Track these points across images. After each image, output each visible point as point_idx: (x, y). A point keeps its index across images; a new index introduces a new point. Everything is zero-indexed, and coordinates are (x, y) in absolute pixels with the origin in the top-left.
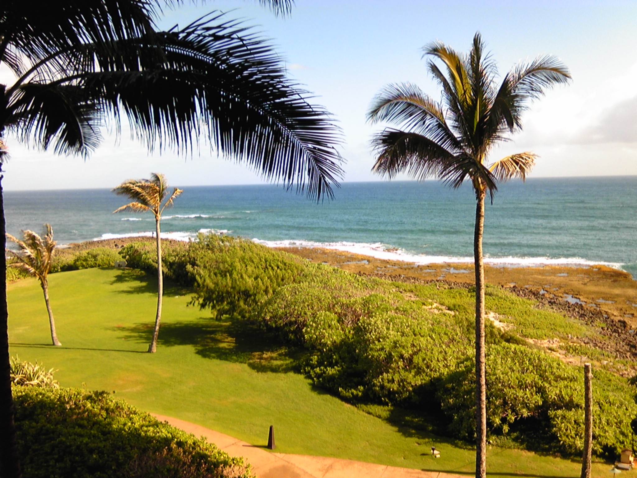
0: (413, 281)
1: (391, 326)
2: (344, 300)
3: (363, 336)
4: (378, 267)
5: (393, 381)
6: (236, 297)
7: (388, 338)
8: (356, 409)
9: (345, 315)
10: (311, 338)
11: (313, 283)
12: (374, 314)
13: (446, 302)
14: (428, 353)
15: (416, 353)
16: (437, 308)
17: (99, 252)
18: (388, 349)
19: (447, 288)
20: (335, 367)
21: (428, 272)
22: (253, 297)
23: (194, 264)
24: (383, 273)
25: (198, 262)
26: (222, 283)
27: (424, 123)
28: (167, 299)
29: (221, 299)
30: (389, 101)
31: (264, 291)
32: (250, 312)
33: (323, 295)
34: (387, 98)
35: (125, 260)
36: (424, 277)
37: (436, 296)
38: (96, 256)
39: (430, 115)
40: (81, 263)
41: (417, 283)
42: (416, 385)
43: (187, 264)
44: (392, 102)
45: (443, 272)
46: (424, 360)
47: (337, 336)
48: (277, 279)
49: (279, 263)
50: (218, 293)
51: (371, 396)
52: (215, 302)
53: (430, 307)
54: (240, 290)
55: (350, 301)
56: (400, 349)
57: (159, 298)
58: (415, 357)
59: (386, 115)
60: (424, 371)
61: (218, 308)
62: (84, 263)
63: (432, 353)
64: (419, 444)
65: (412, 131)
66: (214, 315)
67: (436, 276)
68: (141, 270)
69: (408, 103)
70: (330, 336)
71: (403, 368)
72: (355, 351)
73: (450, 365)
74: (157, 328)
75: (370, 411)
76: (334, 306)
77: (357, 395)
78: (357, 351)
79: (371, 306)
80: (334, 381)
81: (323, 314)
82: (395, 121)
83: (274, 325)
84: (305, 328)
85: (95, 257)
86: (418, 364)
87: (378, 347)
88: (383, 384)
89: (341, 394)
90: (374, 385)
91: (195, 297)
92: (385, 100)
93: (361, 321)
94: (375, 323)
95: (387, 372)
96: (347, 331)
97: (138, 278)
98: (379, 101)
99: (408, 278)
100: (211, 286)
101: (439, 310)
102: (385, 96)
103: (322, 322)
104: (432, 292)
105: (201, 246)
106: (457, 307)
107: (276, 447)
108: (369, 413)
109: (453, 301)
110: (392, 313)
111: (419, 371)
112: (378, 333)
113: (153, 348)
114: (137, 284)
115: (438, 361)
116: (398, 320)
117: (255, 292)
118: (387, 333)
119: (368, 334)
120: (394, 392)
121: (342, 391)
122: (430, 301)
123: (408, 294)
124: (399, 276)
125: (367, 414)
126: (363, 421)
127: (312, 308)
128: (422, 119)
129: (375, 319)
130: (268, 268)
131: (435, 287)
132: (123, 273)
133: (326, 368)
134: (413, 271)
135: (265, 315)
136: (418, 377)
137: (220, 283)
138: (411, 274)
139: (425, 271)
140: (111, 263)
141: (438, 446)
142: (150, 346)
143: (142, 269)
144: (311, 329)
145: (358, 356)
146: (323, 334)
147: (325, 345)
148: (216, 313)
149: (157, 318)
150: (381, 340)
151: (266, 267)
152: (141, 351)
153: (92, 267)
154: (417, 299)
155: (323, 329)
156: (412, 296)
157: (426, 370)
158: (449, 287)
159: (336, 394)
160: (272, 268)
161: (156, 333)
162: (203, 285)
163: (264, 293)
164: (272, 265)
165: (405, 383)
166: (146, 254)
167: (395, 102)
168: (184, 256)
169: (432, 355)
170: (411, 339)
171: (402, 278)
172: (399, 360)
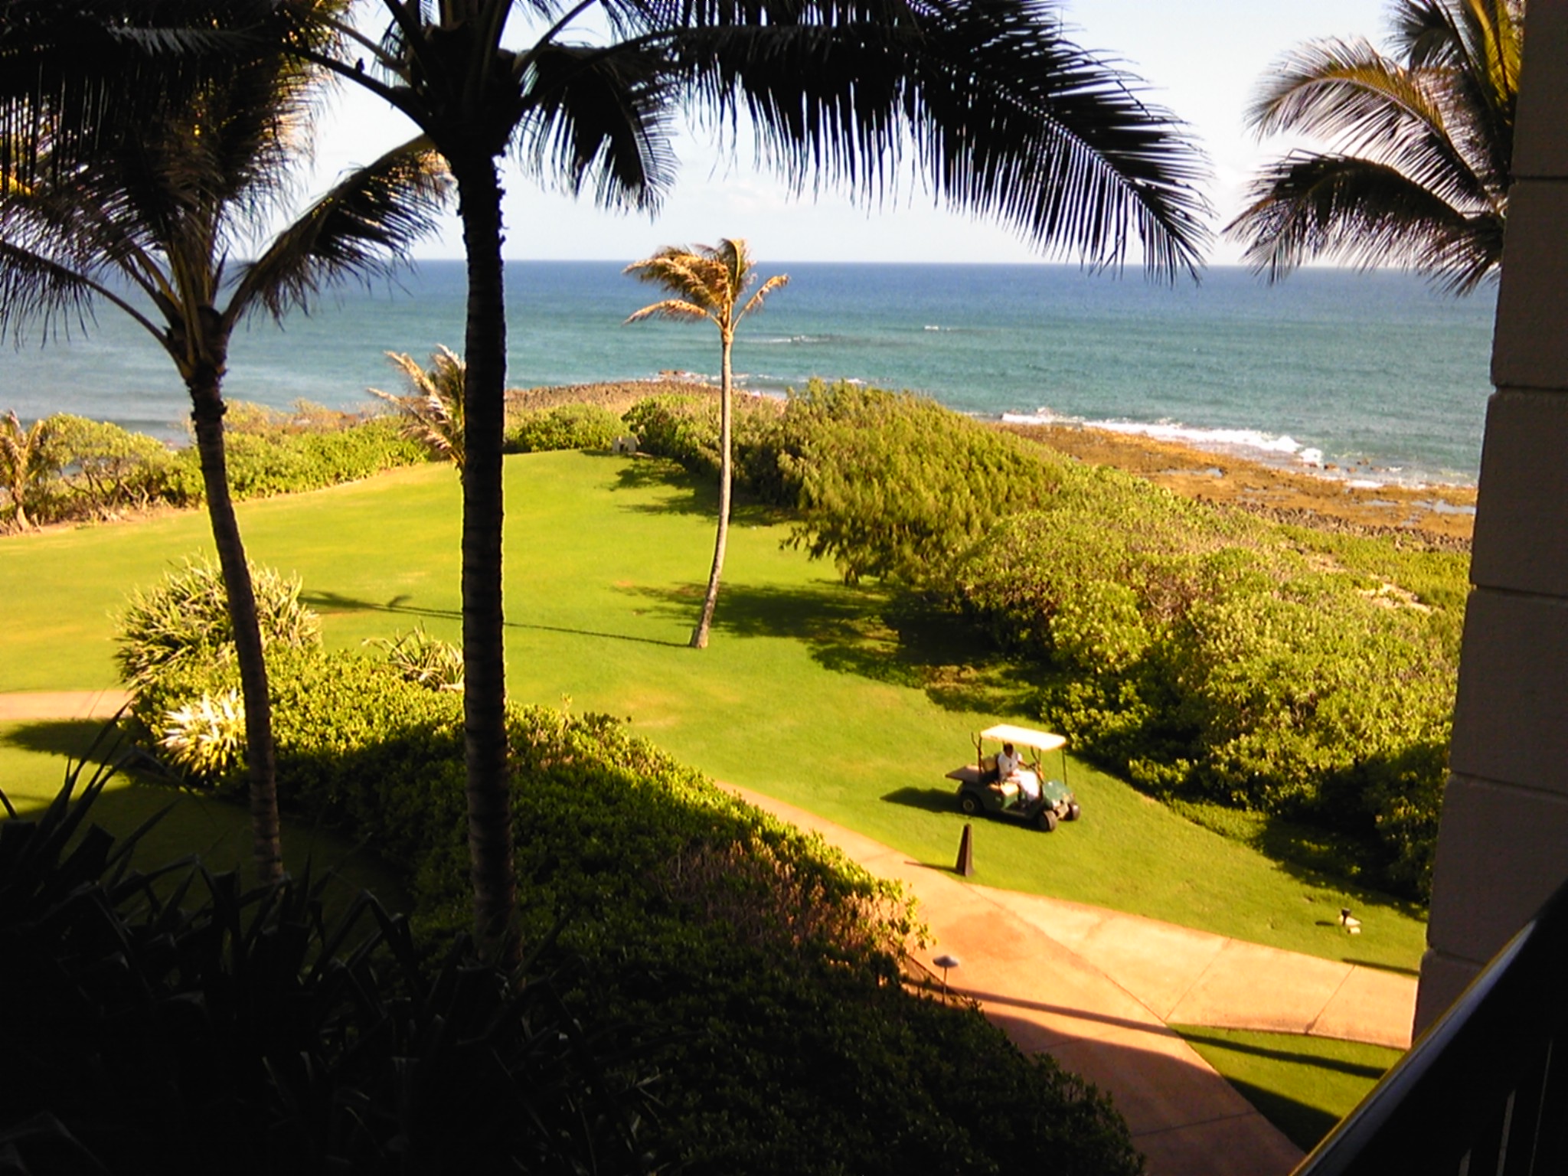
0: (1335, 525)
1: (1269, 626)
2: (1155, 558)
3: (1198, 645)
4: (1246, 485)
5: (1263, 754)
6: (894, 536)
7: (1259, 655)
8: (1166, 809)
9: (1157, 594)
10: (1069, 640)
11: (1083, 511)
12: (1226, 594)
13: (1416, 582)
14: (1357, 697)
15: (1324, 694)
16: (1389, 595)
17: (577, 414)
18: (1255, 681)
19: (1421, 548)
20: (1124, 712)
21: (1375, 508)
22: (934, 537)
23: (796, 453)
24: (1259, 503)
25: (805, 449)
26: (863, 500)
27: (1394, 132)
28: (737, 530)
29: (858, 539)
30: (1304, 80)
31: (961, 524)
32: (927, 572)
33: (1107, 542)
34: (1299, 72)
35: (634, 435)
36: (1365, 519)
37: (1390, 568)
38: (571, 422)
39: (1409, 114)
40: (538, 437)
41: (1344, 532)
42: (1318, 768)
43: (779, 452)
44: (1313, 84)
45: (1416, 508)
46: (1344, 711)
47: (1132, 639)
48: (993, 497)
49: (1003, 459)
50: (854, 523)
51: (1206, 784)
52: (845, 543)
53: (1372, 592)
54: (905, 519)
55: (1170, 562)
56: (1288, 681)
57: (720, 524)
58: (1321, 702)
59: (1297, 116)
60: (1340, 737)
61: (852, 557)
62: (544, 438)
63: (1366, 697)
64: (1311, 899)
65: (1360, 156)
66: (841, 571)
67: (1395, 515)
68: (674, 462)
69: (1354, 86)
70: (1116, 638)
71: (1289, 727)
72: (1177, 678)
73: (1408, 729)
74: (713, 593)
75: (1201, 817)
76: (1129, 570)
77: (1174, 778)
78: (1180, 679)
79: (1221, 576)
80: (1117, 743)
81: (1103, 587)
82: (1318, 129)
83: (982, 604)
84: (1056, 617)
85: (568, 424)
86: (1328, 719)
87: (1233, 674)
88: (1238, 760)
89: (1134, 774)
90: (1217, 760)
91: (800, 530)
92: (1296, 78)
93: (1194, 610)
94: (1229, 616)
95: (1249, 732)
96: (1158, 632)
97: (669, 479)
98: (1281, 79)
99: (1323, 519)
100: (839, 505)
101: (1396, 600)
102: (1295, 68)
103: (1098, 606)
104: (1381, 556)
105: (815, 411)
106: (1442, 596)
107: (973, 872)
108: (1198, 822)
109: (1435, 582)
110: (1272, 597)
111: (1328, 738)
112: (1235, 640)
113: (700, 638)
114: (670, 491)
115: (1379, 716)
116: (1285, 614)
117: (942, 525)
118: (1257, 642)
119: (1210, 643)
120: (1264, 779)
121: (1135, 768)
122: (1373, 577)
123: (1319, 557)
124: (1301, 511)
125: (1191, 824)
126: (1181, 837)
127: (1079, 572)
128: (1390, 123)
129: (1230, 608)
130: (973, 471)
131: (1391, 545)
132: (636, 466)
133: (1100, 712)
134: (1337, 501)
135: (965, 578)
136: (1324, 750)
137: (859, 499)
138: (1330, 508)
139: (1368, 504)
140: (604, 440)
141: (1358, 910)
142: (694, 632)
143: (677, 458)
144: (1070, 621)
145: (1182, 692)
146: (1099, 633)
147: (1102, 658)
148: (845, 567)
149: (713, 571)
150: (1241, 658)
151: (971, 468)
152: (673, 641)
153: (561, 447)
154: (1342, 571)
155: (1100, 621)
156: (1330, 563)
157: (1346, 735)
158: (1428, 548)
159: (1122, 773)
160: (986, 468)
161: (709, 604)
162: (820, 501)
163: (962, 529)
164: (987, 461)
165: (1292, 761)
166: (685, 423)
167: (1322, 82)
168: (774, 432)
169: (1366, 702)
170: (1314, 661)
171: (1306, 517)
172: (1282, 707)
